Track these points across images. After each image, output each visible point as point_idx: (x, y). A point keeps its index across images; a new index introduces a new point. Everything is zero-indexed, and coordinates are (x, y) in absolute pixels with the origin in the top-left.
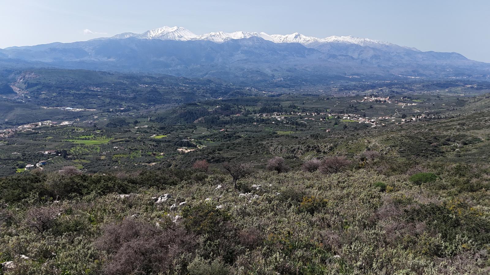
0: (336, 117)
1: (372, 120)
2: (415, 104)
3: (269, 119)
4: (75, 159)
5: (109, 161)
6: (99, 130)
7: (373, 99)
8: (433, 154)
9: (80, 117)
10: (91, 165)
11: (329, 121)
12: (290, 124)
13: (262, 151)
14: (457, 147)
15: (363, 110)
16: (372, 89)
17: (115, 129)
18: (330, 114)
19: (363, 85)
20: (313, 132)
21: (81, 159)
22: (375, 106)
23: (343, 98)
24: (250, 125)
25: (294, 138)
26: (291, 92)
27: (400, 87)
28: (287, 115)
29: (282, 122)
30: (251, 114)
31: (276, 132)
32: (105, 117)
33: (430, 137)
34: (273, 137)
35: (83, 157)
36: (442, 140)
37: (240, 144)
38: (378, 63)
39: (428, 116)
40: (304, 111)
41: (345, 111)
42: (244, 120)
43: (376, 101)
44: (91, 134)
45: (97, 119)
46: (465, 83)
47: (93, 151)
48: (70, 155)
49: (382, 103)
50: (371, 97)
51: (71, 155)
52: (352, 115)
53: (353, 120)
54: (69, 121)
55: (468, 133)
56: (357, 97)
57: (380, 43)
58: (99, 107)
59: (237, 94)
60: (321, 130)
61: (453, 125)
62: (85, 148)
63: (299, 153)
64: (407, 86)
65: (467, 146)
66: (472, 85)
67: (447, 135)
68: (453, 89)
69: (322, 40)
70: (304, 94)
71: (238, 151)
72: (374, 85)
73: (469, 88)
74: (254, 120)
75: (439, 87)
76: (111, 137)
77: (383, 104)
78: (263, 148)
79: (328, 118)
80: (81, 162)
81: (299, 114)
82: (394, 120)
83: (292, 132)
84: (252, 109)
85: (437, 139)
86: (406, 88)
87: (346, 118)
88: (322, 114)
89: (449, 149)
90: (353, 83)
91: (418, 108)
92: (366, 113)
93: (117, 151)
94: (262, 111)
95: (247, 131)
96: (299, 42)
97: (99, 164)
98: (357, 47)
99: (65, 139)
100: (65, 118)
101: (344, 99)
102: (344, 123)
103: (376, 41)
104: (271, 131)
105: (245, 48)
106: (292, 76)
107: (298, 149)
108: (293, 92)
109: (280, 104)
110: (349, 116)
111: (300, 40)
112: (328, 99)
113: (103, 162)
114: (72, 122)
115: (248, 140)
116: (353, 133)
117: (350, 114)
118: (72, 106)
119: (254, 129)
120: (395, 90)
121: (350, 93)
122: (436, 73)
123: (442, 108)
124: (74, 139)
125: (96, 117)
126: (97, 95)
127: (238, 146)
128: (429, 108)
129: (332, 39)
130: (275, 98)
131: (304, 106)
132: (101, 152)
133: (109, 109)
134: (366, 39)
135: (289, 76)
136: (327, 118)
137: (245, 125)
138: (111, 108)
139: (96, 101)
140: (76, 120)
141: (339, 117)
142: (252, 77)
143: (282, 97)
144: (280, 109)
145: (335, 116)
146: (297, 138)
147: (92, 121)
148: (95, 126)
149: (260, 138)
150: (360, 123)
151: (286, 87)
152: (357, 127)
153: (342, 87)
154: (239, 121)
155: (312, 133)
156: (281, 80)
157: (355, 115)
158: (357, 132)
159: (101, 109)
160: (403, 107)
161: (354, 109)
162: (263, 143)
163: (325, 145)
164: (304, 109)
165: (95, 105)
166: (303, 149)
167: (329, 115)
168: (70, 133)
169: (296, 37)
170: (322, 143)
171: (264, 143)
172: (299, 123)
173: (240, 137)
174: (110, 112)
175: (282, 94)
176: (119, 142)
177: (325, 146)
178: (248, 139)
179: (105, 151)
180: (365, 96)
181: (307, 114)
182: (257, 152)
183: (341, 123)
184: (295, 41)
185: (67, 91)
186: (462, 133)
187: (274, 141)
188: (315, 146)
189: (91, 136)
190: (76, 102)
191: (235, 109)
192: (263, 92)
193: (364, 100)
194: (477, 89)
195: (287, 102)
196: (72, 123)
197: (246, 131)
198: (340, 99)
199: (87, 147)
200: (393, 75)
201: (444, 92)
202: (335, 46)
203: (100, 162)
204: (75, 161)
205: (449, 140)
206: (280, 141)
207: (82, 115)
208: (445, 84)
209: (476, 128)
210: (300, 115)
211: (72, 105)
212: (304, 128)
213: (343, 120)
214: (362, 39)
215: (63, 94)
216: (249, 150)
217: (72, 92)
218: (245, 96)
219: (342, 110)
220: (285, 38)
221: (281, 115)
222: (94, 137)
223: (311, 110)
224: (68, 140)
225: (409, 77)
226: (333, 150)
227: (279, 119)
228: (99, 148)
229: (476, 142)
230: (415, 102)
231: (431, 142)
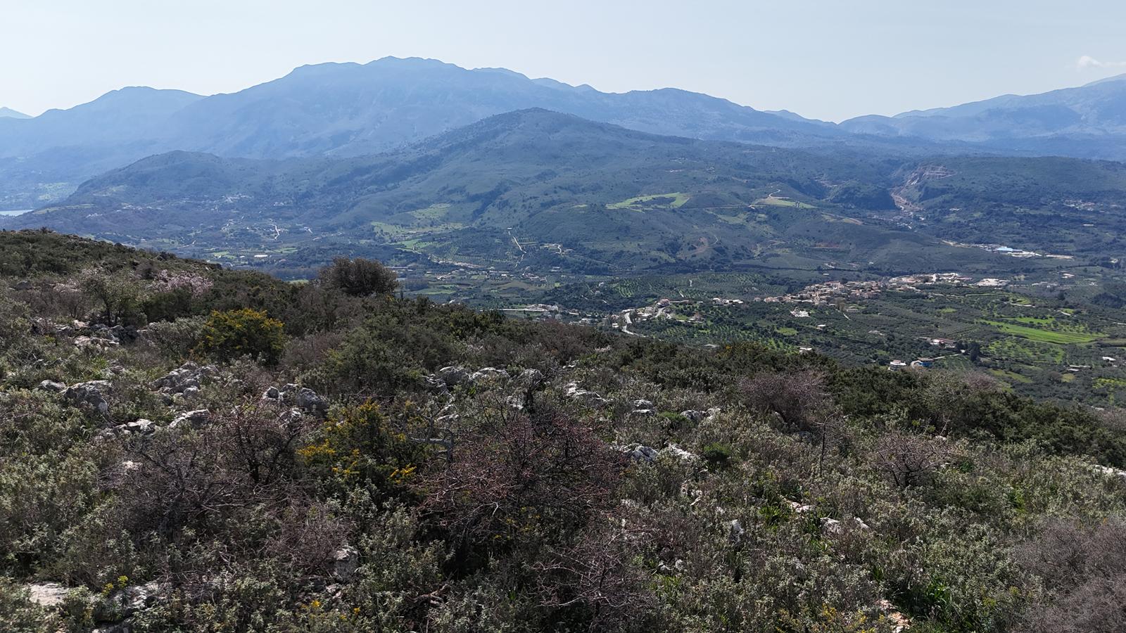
4: (996, 368)
5: (1082, 391)
6: (1071, 307)
9: (1027, 271)
10: (1032, 390)
17: (1115, 310)
21: (1011, 370)
32: (1092, 277)
35: (1015, 367)
44: (1048, 316)
45: (1070, 281)
47: (1044, 357)
48: (987, 356)
51: (990, 356)
54: (1000, 278)
58: (1082, 251)
62: (1025, 345)
76: (1099, 331)
80: (1011, 378)
93: (1109, 368)
97: (1054, 392)
99: (982, 318)
100: (991, 271)
113: (1065, 388)
114: (1004, 282)
118: (1013, 244)
124: (1002, 321)
125: (1067, 276)
126: (1082, 222)
132: (1066, 364)
133: (1108, 259)
138: (1115, 257)
139: (1076, 236)
140: (1016, 277)
147: (1055, 285)
148: (1062, 297)
159: (1085, 257)
165: (1072, 244)
168: (996, 306)
174: (1109, 266)
176: (1121, 346)
179: (1077, 364)
185: (1007, 208)
189: (1047, 321)
190: (1024, 236)
196: (1004, 284)
199: (1032, 346)
203: (1059, 388)
204: (996, 373)
207: (1033, 267)
211: (1014, 241)
215: (997, 215)
217: (1020, 210)
222: (1054, 323)
224: (987, 322)
228: (1062, 353)
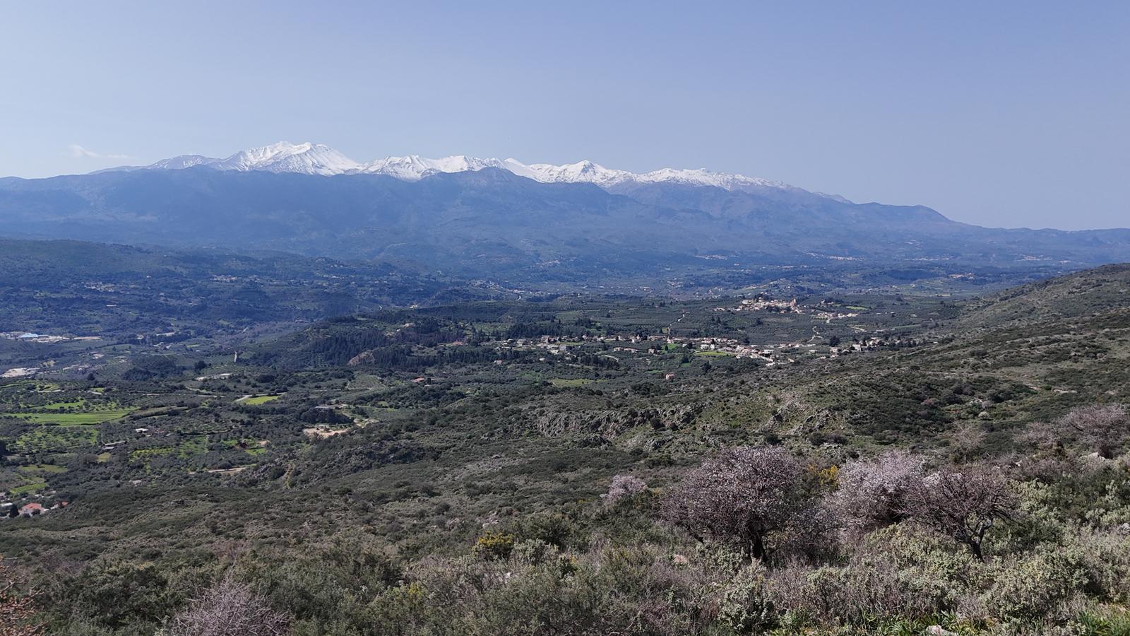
0: (684, 345)
1: (766, 352)
2: (854, 315)
3: (530, 352)
4: (26, 464)
5: (119, 467)
6: (101, 386)
7: (763, 304)
8: (930, 425)
9: (56, 356)
10: (67, 479)
11: (669, 355)
12: (582, 362)
13: (519, 428)
14: (980, 408)
15: (743, 328)
16: (756, 283)
17: (143, 383)
18: (671, 338)
19: (736, 275)
20: (636, 381)
21: (43, 462)
22: (768, 320)
23: (695, 302)
24: (485, 366)
25: (593, 393)
26: (577, 290)
27: (814, 279)
28: (574, 341)
29: (561, 358)
30: (488, 340)
31: (549, 381)
32: (122, 355)
33: (916, 385)
34: (543, 394)
35: (48, 459)
36: (946, 392)
37: (464, 413)
38: (765, 226)
39: (887, 339)
40: (611, 332)
41: (702, 331)
42: (472, 354)
43: (770, 308)
44: (79, 398)
45: (101, 361)
46: (951, 270)
47: (77, 441)
48: (15, 453)
49: (783, 312)
50: (757, 301)
51: (18, 453)
52: (719, 340)
53: (723, 352)
54: (27, 367)
55: (998, 374)
56: (725, 300)
57: (767, 184)
58: (109, 331)
59: (454, 296)
60: (654, 374)
61: (958, 357)
62: (57, 433)
63: (609, 430)
64: (829, 276)
65: (1003, 404)
66: (963, 274)
67: (954, 381)
68: (926, 283)
69: (642, 178)
70: (607, 295)
71: (459, 431)
72: (760, 274)
73: (957, 280)
74: (495, 354)
75: (896, 278)
76: (130, 405)
77: (784, 315)
78: (521, 421)
79: (667, 349)
80: (44, 471)
81: (599, 339)
82: (813, 351)
83: (586, 381)
84: (491, 330)
85: (932, 389)
86: (829, 281)
87: (707, 348)
88: (653, 338)
89: (963, 414)
90: (714, 271)
91: (861, 323)
92: (750, 335)
93: (143, 439)
94: (515, 333)
95: (479, 381)
96: (593, 181)
97: (90, 475)
98: (717, 191)
99: (7, 412)
100: (17, 360)
101: (698, 305)
102: (704, 358)
103: (757, 181)
104: (538, 379)
105: (472, 192)
106: (578, 256)
107: (608, 420)
108: (584, 290)
109: (554, 318)
110: (713, 342)
111: (594, 177)
112: (662, 305)
113: (102, 469)
114: (32, 371)
115: (482, 401)
116: (731, 380)
117: (715, 339)
118: (37, 330)
119: (498, 376)
120: (806, 285)
121: (708, 292)
122: (886, 250)
123: (911, 323)
124: (30, 411)
125: (98, 356)
126: (105, 303)
127: (458, 416)
128: (885, 323)
129: (663, 175)
130: (542, 304)
131: (609, 320)
132: (101, 443)
133: (135, 336)
134: (736, 177)
135: (571, 256)
136: (664, 347)
137: (474, 367)
138: (141, 333)
139: (101, 317)
140: (45, 364)
141: (690, 346)
142: (487, 257)
143: (558, 302)
144: (555, 329)
145: (682, 342)
146: (600, 393)
147: (86, 366)
148: (91, 378)
149: (513, 395)
150: (738, 357)
151: (567, 280)
152: (735, 368)
153: (692, 280)
154: (460, 358)
155: (632, 384)
156: (555, 265)
157: (725, 340)
158: (739, 378)
159: (113, 336)
160: (828, 321)
161: (722, 327)
162: (520, 407)
163: (673, 408)
164: (611, 328)
165: (98, 325)
166: (620, 421)
167: (669, 340)
168: (21, 397)
169: (585, 170)
170: (666, 405)
171: (524, 407)
172: (602, 359)
173: (462, 396)
174: (135, 342)
175: (557, 296)
176: (153, 415)
177: (672, 413)
178: (484, 399)
179: (112, 442)
180: (744, 298)
181: (618, 338)
182: (506, 431)
183: (697, 359)
184: (583, 179)
185: (25, 292)
186: (984, 374)
187: (547, 403)
188: (648, 411)
189: (78, 403)
190: (48, 321)
191: (450, 331)
192: (516, 291)
193: (741, 307)
194: (974, 282)
195: (571, 313)
196: (34, 372)
197: (476, 381)
198: (688, 306)
199: (65, 431)
200: (797, 253)
201: (908, 290)
202: (672, 190)
203: (95, 471)
204: (27, 469)
205: (959, 391)
206: (561, 401)
207: (62, 351)
208: (908, 271)
209: (1012, 362)
210: (602, 341)
211: (38, 327)
212: (613, 372)
213: (701, 351)
214: (728, 176)
215: (16, 300)
216: (486, 426)
217: (40, 295)
218: (472, 299)
219: (696, 330)
220: (560, 173)
221: (559, 342)
222: (86, 404)
223: (626, 330)
224: (13, 415)
225: (832, 257)
226: (692, 421)
227: (555, 352)
228: (96, 433)
229: (1022, 395)
230: (853, 311)
231: (921, 396)
